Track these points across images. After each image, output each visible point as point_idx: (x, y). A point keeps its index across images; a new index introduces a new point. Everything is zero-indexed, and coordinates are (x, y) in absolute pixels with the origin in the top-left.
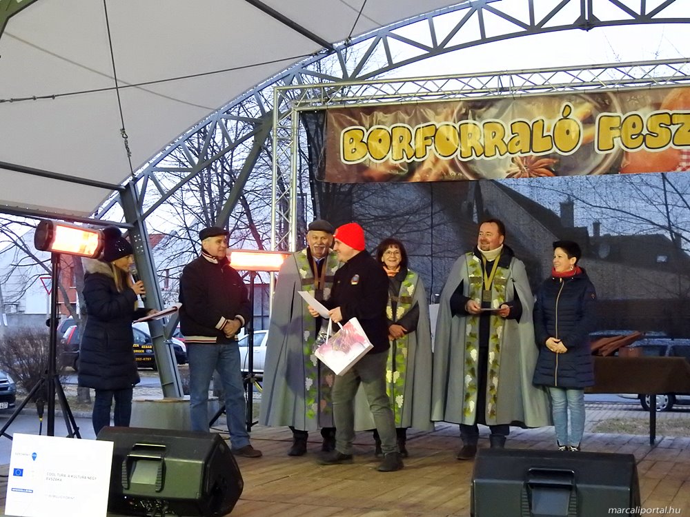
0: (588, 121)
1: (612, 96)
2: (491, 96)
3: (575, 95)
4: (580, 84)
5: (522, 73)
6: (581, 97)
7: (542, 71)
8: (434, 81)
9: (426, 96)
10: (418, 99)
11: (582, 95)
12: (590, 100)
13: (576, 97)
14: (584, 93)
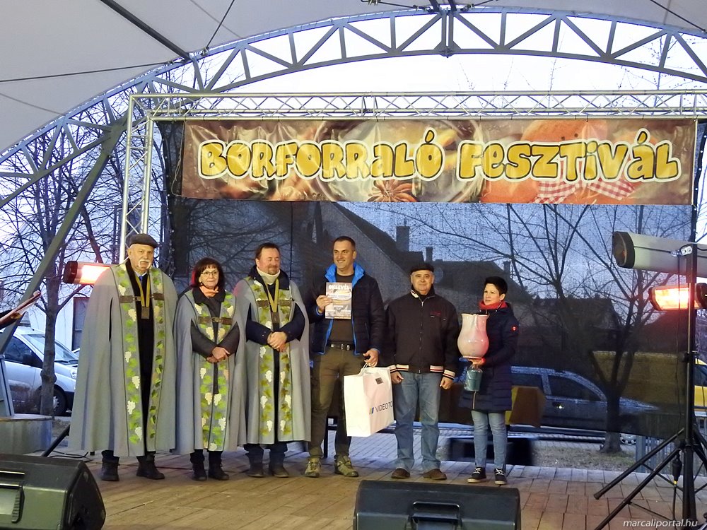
0: (451, 147)
1: (475, 124)
2: (354, 117)
3: (439, 121)
4: (443, 110)
5: (387, 96)
6: (444, 123)
7: (407, 95)
8: (298, 98)
9: (288, 112)
10: (280, 115)
11: (446, 122)
12: (453, 126)
13: (438, 123)
14: (448, 119)
